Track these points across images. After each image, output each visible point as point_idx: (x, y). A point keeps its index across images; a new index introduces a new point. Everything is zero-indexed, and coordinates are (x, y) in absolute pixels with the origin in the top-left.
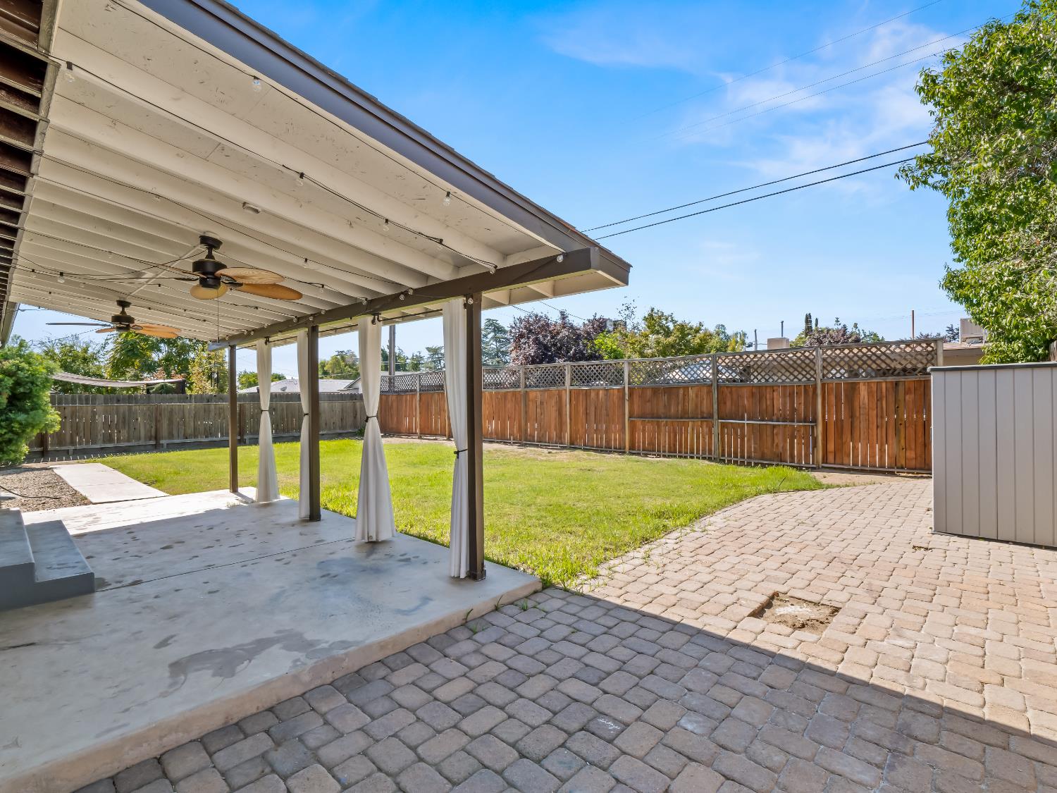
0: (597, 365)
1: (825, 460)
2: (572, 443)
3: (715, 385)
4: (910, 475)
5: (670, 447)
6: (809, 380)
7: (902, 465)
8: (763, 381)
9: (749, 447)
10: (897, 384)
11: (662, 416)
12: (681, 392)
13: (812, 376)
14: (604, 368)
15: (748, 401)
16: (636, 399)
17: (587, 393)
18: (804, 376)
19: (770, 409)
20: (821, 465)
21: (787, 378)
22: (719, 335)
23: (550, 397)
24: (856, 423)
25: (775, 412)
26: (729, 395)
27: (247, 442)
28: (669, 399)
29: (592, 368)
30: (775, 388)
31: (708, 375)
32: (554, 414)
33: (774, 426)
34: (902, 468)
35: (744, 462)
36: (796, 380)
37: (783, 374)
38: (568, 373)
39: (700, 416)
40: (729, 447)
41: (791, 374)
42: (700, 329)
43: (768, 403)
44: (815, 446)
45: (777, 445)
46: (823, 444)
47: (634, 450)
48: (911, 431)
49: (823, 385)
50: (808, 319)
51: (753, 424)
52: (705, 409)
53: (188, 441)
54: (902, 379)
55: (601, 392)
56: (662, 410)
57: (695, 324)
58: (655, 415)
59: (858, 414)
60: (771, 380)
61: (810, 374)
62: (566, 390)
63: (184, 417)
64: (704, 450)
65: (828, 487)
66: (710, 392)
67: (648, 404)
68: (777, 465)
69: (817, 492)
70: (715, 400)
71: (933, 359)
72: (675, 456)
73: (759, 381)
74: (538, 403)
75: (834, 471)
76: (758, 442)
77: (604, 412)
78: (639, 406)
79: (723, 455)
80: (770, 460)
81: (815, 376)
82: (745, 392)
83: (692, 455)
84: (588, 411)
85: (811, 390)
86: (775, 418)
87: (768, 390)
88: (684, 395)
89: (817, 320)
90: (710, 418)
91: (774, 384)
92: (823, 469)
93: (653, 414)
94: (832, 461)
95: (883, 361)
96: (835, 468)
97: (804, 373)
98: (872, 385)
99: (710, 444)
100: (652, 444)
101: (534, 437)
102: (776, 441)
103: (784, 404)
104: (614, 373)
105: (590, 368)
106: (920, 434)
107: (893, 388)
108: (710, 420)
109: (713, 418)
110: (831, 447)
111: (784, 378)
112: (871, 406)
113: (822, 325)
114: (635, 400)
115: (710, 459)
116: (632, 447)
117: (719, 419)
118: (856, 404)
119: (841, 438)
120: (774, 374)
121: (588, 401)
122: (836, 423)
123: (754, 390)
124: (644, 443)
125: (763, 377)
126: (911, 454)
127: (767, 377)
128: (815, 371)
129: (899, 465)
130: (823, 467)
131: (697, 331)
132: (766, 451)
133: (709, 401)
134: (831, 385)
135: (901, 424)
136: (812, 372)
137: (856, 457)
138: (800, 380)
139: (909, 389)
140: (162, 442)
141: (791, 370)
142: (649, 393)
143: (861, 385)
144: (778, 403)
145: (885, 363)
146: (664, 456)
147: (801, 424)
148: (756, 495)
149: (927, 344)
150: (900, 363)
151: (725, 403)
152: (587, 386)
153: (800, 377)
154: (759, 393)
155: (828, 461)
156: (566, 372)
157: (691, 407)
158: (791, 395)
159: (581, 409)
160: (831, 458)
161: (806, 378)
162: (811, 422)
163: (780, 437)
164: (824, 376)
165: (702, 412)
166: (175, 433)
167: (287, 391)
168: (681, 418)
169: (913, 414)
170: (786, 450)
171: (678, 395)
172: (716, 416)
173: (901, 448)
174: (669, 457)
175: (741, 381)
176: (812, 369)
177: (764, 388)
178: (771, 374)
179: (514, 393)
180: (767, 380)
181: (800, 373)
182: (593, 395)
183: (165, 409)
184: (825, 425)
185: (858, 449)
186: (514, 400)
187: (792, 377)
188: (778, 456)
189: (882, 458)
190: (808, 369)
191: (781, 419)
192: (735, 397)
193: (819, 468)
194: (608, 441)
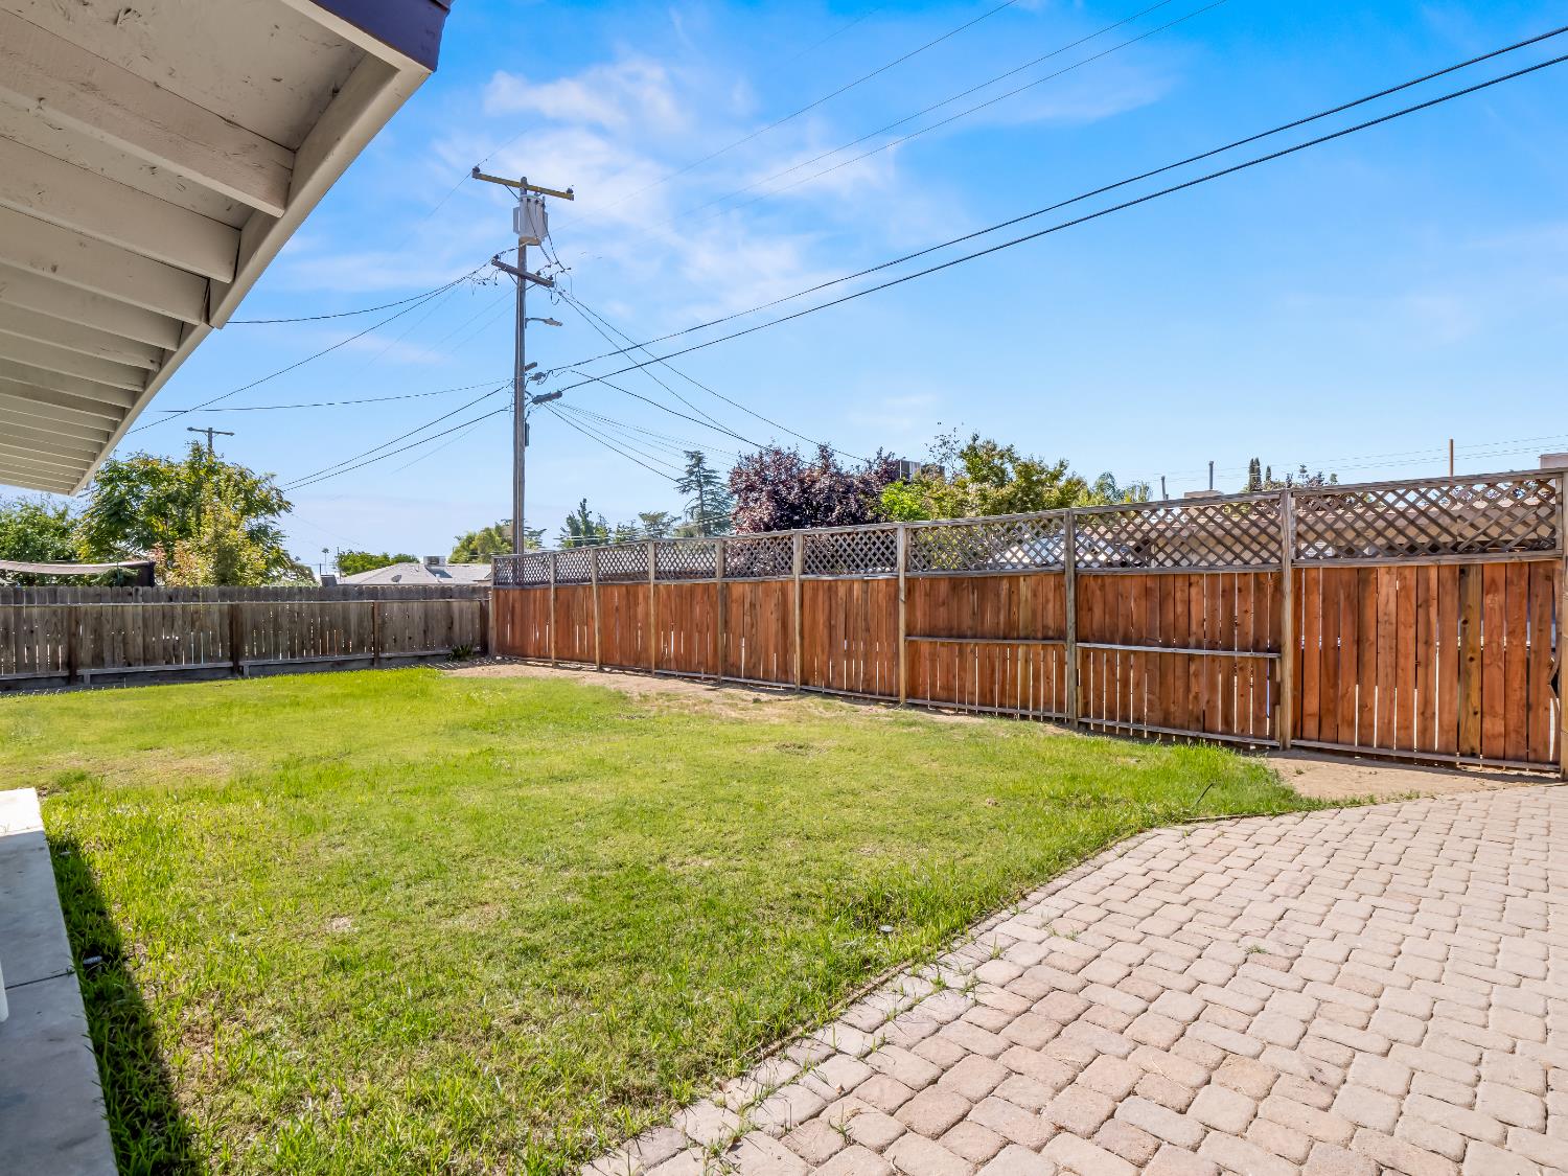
0: (849, 534)
1: (1298, 730)
2: (804, 682)
3: (1071, 573)
4: (1490, 771)
5: (982, 694)
6: (1265, 562)
7: (1473, 749)
8: (1169, 563)
9: (1139, 700)
10: (1463, 571)
11: (969, 633)
12: (1005, 585)
13: (1273, 554)
14: (861, 539)
15: (1138, 606)
16: (920, 599)
17: (831, 588)
18: (1256, 554)
19: (1182, 622)
20: (1290, 742)
21: (1220, 557)
22: (1102, 490)
23: (767, 594)
24: (1369, 655)
25: (1194, 627)
26: (1098, 592)
27: (246, 671)
28: (982, 599)
29: (841, 541)
30: (1193, 579)
31: (1057, 552)
32: (774, 626)
33: (1191, 658)
34: (1473, 755)
35: (1127, 730)
36: (1237, 562)
37: (1210, 551)
38: (798, 550)
39: (1040, 635)
40: (1099, 697)
41: (1229, 549)
42: (1061, 473)
43: (1179, 609)
44: (1277, 700)
45: (1196, 697)
46: (1294, 698)
47: (915, 697)
48: (1495, 674)
49: (1297, 572)
50: (1254, 467)
51: (1147, 653)
52: (1050, 622)
53: (133, 669)
54: (1478, 559)
55: (856, 586)
56: (967, 622)
57: (1051, 465)
58: (954, 632)
59: (1372, 637)
60: (1184, 563)
61: (1268, 550)
62: (793, 581)
63: (123, 627)
64: (1047, 703)
65: (1314, 805)
66: (1059, 587)
67: (941, 609)
68: (1196, 740)
69: (1288, 820)
70: (1070, 605)
71: (1552, 513)
72: (991, 714)
73: (1161, 564)
74: (747, 606)
75: (1319, 755)
76: (1157, 690)
77: (861, 624)
78: (925, 614)
79: (1086, 715)
80: (1182, 727)
81: (1279, 554)
82: (1133, 589)
83: (1024, 712)
84: (833, 622)
85: (1270, 583)
86: (1192, 640)
87: (1179, 583)
88: (1010, 593)
89: (1269, 469)
90: (1060, 639)
91: (1192, 570)
92: (1294, 751)
93: (951, 629)
94: (1315, 734)
95: (1434, 521)
96: (1320, 750)
97: (1255, 547)
98: (1407, 572)
99: (1060, 691)
100: (948, 688)
101: (739, 668)
102: (1194, 689)
103: (1213, 611)
104: (879, 549)
105: (837, 541)
106: (1517, 682)
107: (1454, 578)
108: (1061, 642)
109: (1065, 639)
110: (1312, 704)
111: (1212, 557)
112: (1402, 618)
113: (1279, 476)
114: (917, 599)
115: (1060, 722)
116: (912, 692)
117: (1077, 641)
118: (1369, 614)
119: (1335, 686)
120: (1192, 550)
121: (833, 602)
122: (1323, 653)
123: (1149, 584)
124: (933, 685)
125: (1169, 556)
126: (1493, 726)
127: (1177, 556)
128: (1280, 544)
129: (1465, 748)
130: (1293, 746)
131: (1056, 477)
132: (1173, 708)
133: (1058, 607)
134: (1313, 574)
135: (1472, 659)
136: (1273, 546)
137: (1366, 726)
138: (1246, 563)
139: (1493, 581)
140: (80, 672)
141: (1229, 541)
142: (944, 587)
143: (1382, 572)
144: (1201, 607)
145: (1439, 525)
146: (971, 713)
147: (1248, 654)
148: (1141, 832)
149: (1538, 481)
150: (1472, 525)
151: (1090, 609)
152: (832, 574)
153: (1247, 555)
154: (1160, 590)
155: (1306, 735)
156: (794, 548)
157: (1023, 615)
158: (1228, 593)
159: (821, 618)
160: (1311, 727)
161: (1261, 557)
162: (1269, 651)
163: (1203, 680)
164: (1299, 553)
165: (1045, 627)
166: (107, 656)
167: (401, 582)
168: (1005, 638)
169: (1501, 635)
170: (1215, 707)
171: (998, 595)
172: (1071, 635)
173: (1471, 711)
174: (981, 713)
175: (1124, 564)
176: (1272, 538)
177: (1171, 579)
178: (1185, 549)
179: (707, 587)
180: (1176, 563)
181: (1246, 547)
182: (842, 591)
183: (86, 613)
184: (1300, 658)
185: (1371, 710)
186: (706, 598)
187: (1229, 557)
188: (1198, 719)
189: (1425, 731)
190: (1263, 539)
191: (1205, 642)
192: (1110, 597)
193: (1285, 748)
194: (869, 680)
